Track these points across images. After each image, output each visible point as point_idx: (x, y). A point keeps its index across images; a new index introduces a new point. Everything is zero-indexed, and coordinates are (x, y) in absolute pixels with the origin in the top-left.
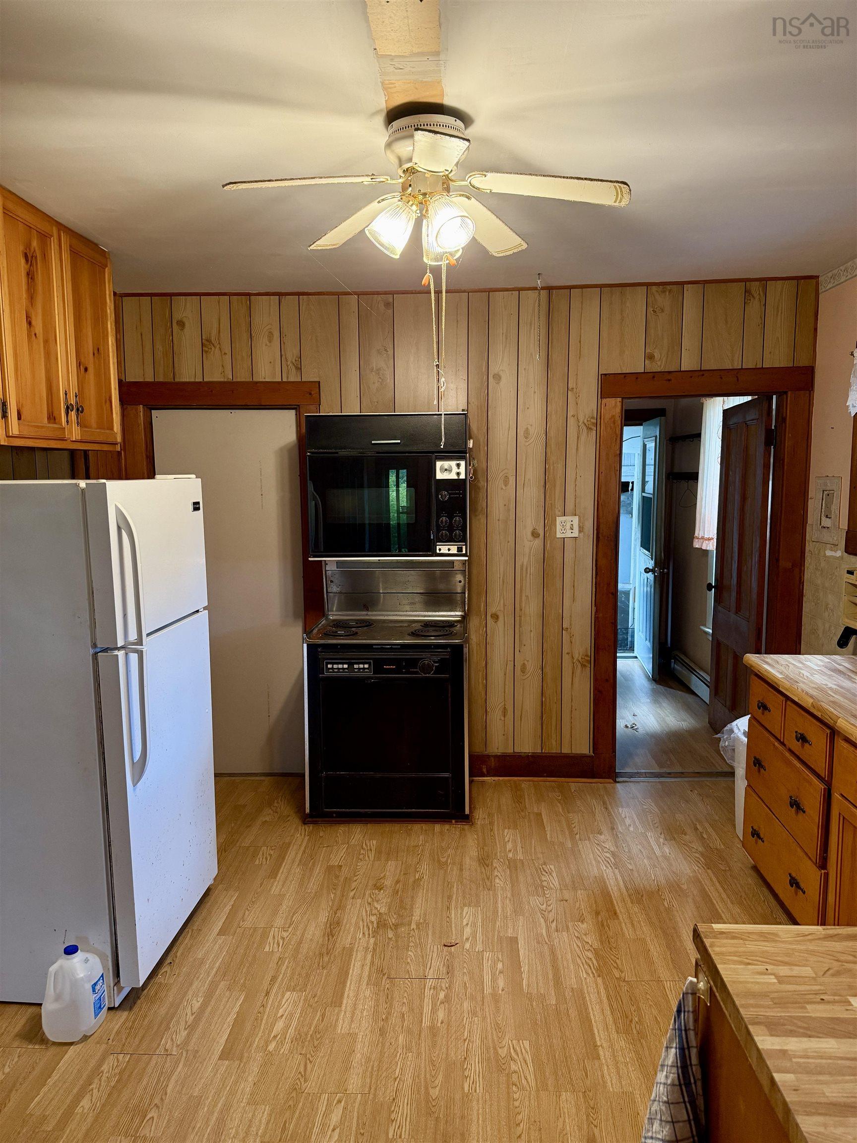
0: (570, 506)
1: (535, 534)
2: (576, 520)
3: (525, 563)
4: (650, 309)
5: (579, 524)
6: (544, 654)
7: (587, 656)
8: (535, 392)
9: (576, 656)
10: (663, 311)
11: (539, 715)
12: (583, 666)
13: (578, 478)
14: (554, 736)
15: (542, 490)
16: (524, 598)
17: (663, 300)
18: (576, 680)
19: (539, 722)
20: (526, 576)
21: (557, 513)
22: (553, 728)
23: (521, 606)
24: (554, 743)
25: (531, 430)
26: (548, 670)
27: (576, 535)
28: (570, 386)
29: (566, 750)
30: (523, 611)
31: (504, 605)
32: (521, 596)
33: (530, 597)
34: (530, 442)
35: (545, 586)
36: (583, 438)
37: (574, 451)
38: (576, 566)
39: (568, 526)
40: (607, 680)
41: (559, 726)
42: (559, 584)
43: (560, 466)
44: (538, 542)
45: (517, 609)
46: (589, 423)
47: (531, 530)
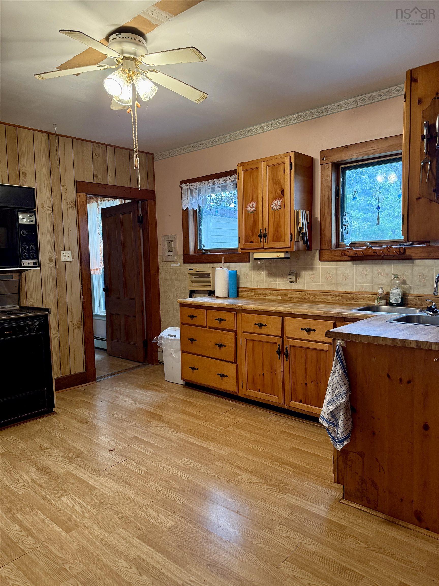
0: (66, 246)
1: (50, 260)
2: (70, 252)
3: (46, 276)
4: (94, 154)
5: (72, 255)
6: (59, 323)
7: (80, 322)
8: (45, 185)
9: (75, 322)
10: (99, 156)
11: (59, 356)
12: (78, 327)
13: (69, 230)
14: (67, 367)
15: (53, 236)
16: (47, 294)
17: (99, 151)
18: (76, 334)
19: (59, 360)
20: (48, 283)
21: (61, 248)
22: (66, 362)
23: (46, 299)
24: (67, 370)
25: (45, 204)
26: (61, 332)
27: (71, 260)
28: (62, 184)
29: (73, 372)
30: (47, 302)
31: (37, 300)
32: (45, 293)
33: (50, 294)
34: (45, 210)
35: (58, 287)
36: (70, 211)
37: (66, 217)
38: (72, 276)
39: (67, 256)
40: (90, 332)
41: (69, 361)
42: (64, 286)
43: (60, 224)
44: (52, 264)
45: (44, 301)
46: (72, 204)
47: (48, 258)
